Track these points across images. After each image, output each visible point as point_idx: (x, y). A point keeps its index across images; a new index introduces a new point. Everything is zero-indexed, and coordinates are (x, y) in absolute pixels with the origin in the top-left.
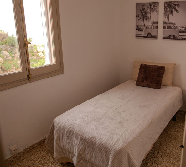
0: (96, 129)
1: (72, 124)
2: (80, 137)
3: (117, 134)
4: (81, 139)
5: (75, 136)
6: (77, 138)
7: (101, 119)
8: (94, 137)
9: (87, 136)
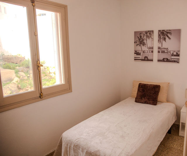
0: (101, 143)
1: (78, 139)
2: (85, 151)
3: (119, 148)
4: (87, 152)
5: (81, 149)
6: (83, 151)
7: (105, 133)
8: (99, 151)
9: (92, 150)
